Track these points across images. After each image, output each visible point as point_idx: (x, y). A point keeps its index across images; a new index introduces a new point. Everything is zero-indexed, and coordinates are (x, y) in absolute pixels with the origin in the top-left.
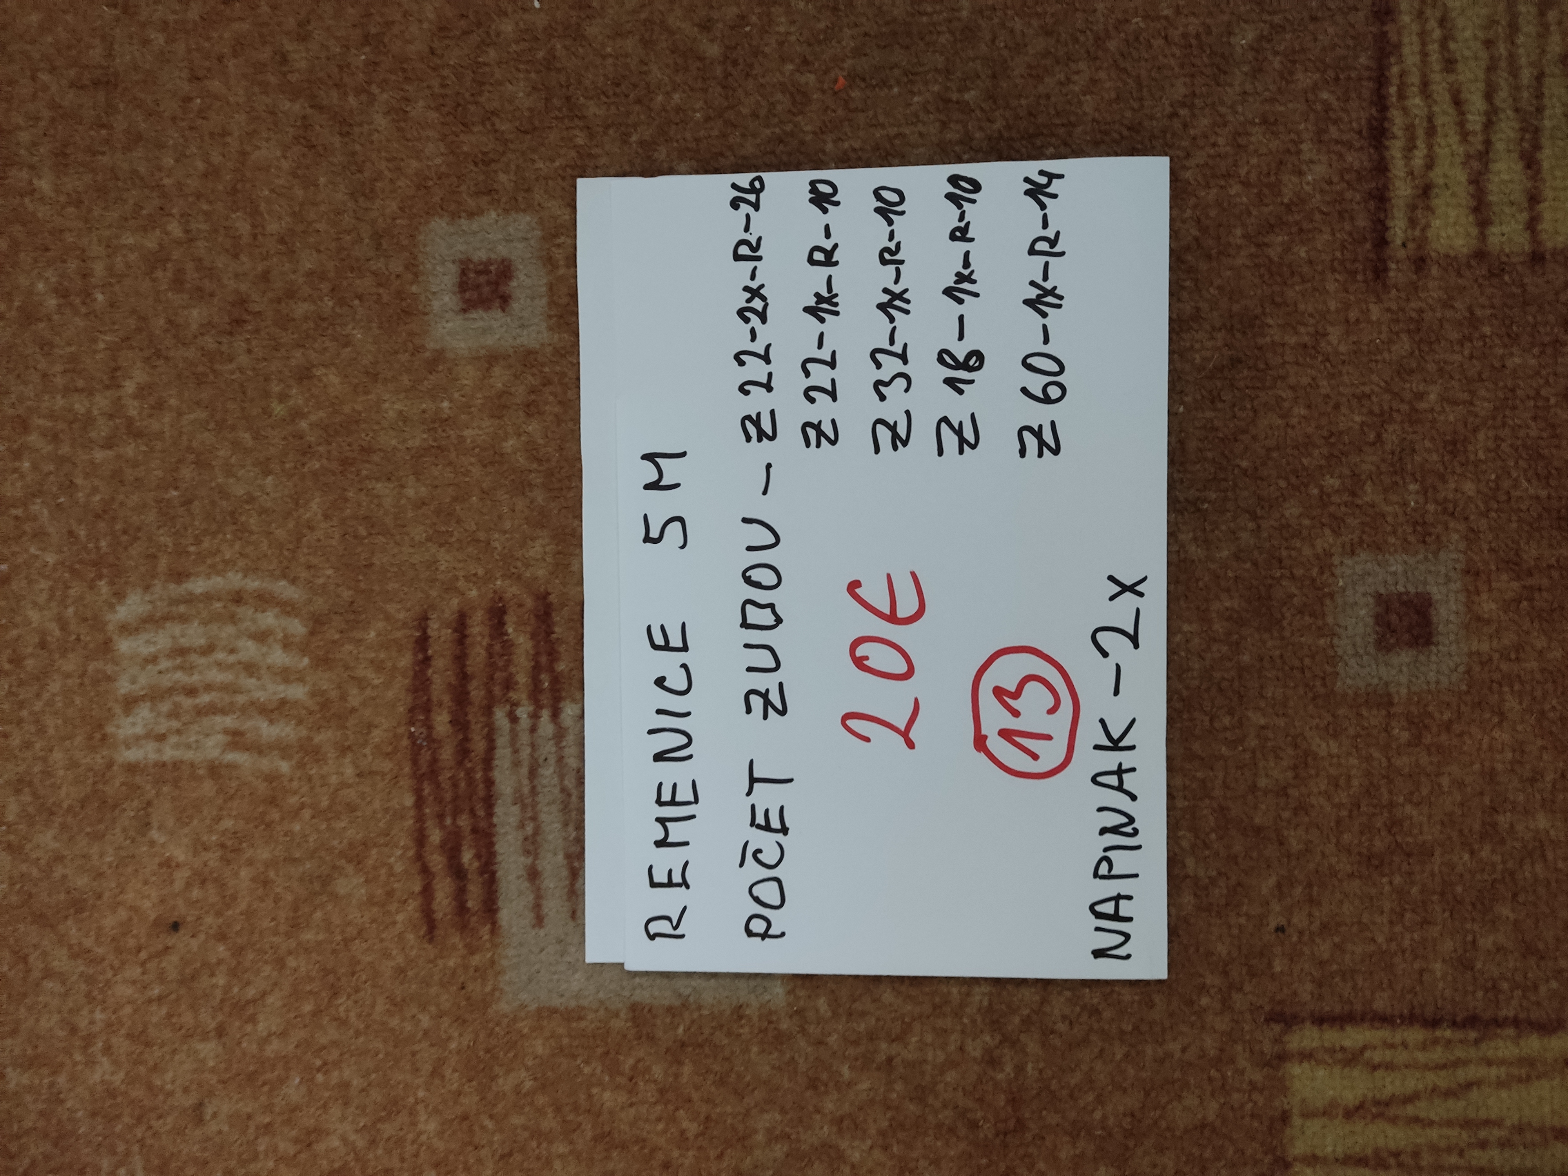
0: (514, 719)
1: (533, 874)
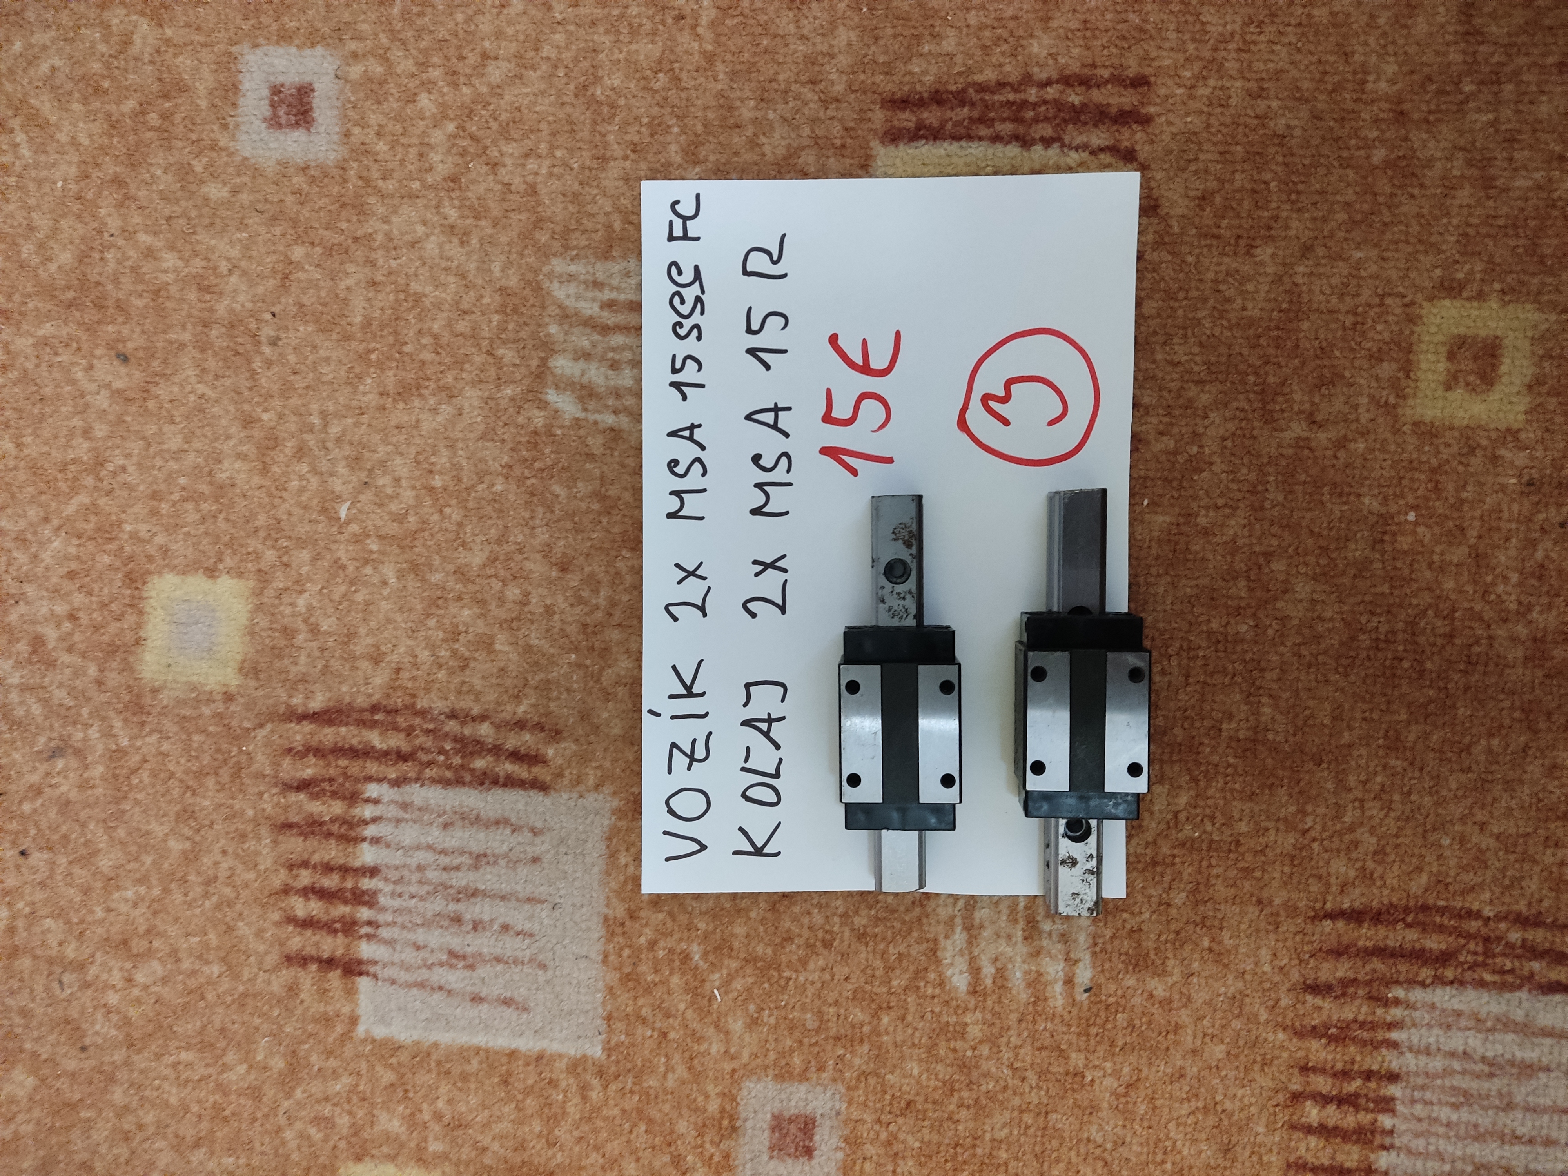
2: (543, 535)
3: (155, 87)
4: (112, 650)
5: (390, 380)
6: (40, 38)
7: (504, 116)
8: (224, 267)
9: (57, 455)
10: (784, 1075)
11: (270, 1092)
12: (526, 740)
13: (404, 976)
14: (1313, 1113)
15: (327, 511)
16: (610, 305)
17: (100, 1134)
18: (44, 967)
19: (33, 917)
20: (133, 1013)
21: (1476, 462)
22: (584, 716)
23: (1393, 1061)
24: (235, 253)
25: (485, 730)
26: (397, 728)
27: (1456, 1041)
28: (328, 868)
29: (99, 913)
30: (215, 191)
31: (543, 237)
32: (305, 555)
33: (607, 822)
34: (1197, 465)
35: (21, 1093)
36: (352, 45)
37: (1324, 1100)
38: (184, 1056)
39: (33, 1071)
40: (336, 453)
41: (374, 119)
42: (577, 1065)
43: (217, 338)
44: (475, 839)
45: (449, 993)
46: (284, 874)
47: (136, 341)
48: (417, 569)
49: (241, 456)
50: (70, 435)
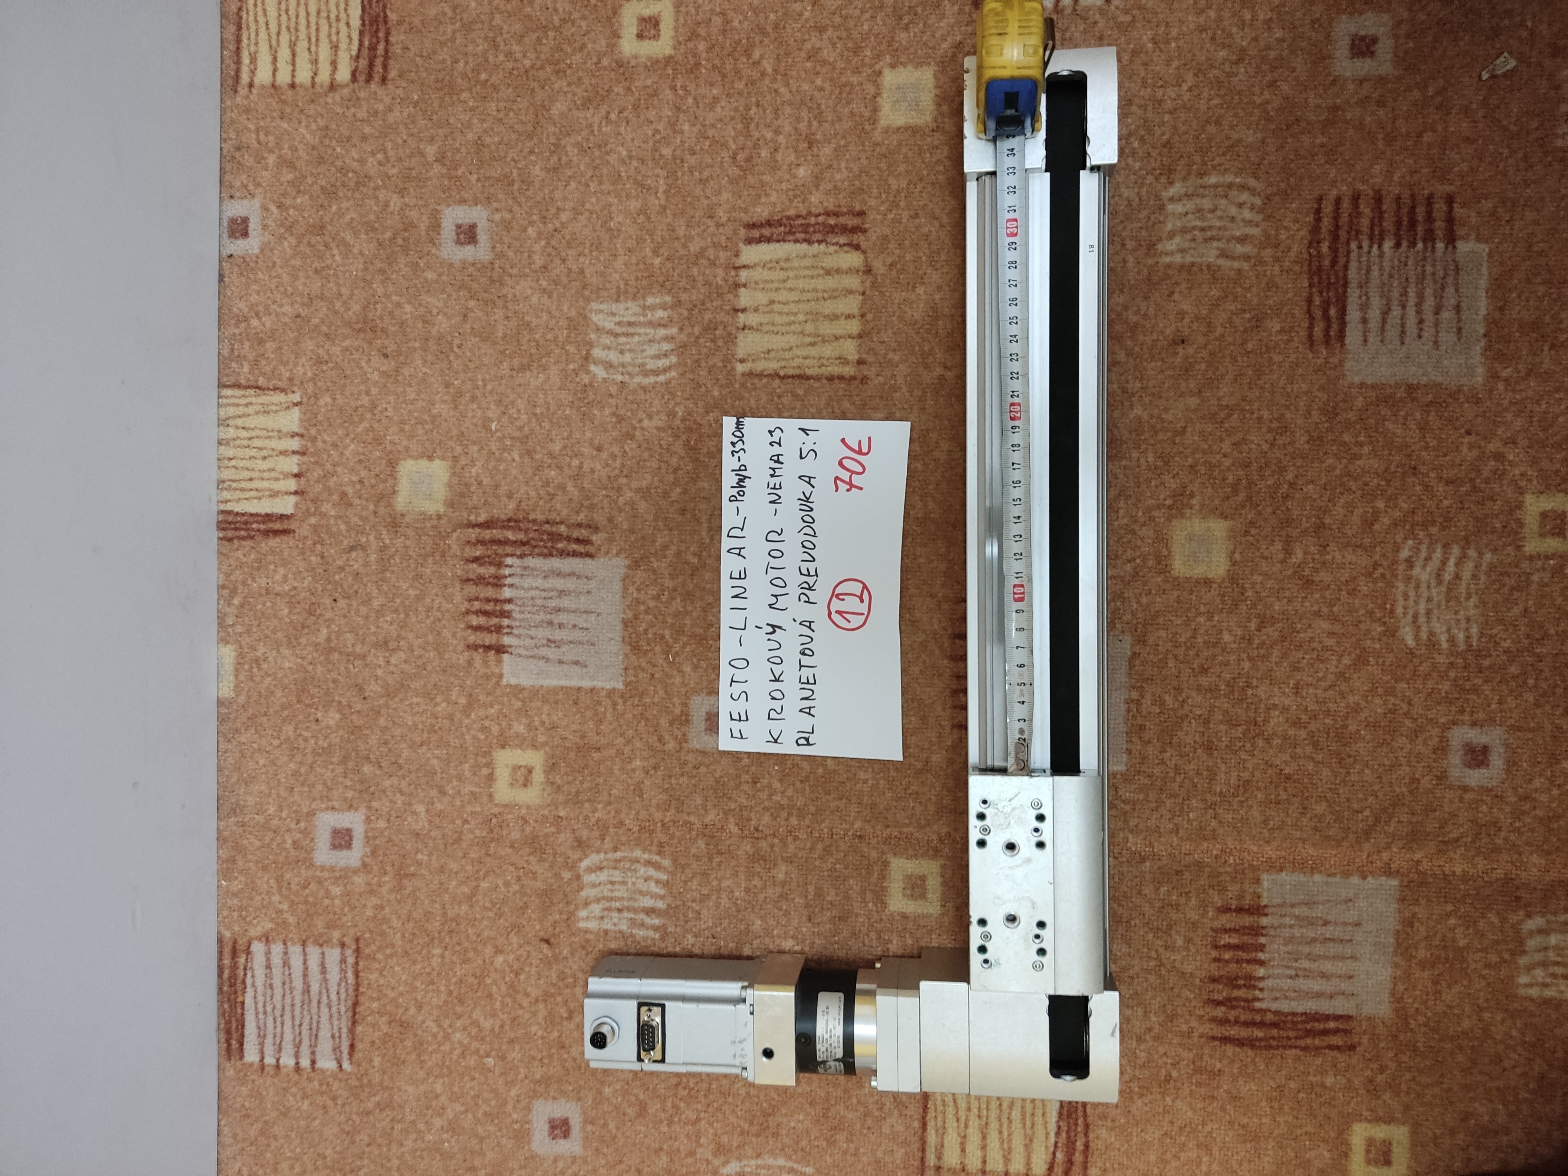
0: (1360, 247)
1: (1364, 321)
2: (589, 434)
3: (401, 227)
4: (382, 496)
5: (516, 363)
6: (345, 205)
7: (568, 237)
8: (435, 311)
9: (353, 404)
10: (711, 692)
11: (458, 715)
12: (583, 533)
13: (524, 652)
15: (486, 428)
16: (619, 324)
17: (373, 740)
18: (345, 658)
19: (339, 633)
20: (390, 679)
22: (610, 520)
24: (440, 304)
25: (563, 529)
26: (520, 530)
28: (488, 600)
29: (373, 629)
30: (430, 275)
31: (587, 293)
32: (476, 448)
33: (623, 571)
34: (895, 389)
35: (332, 723)
36: (495, 205)
38: (415, 700)
39: (339, 711)
40: (490, 399)
41: (506, 240)
42: (611, 693)
43: (432, 345)
44: (559, 583)
45: (547, 660)
46: (466, 604)
47: (392, 348)
48: (529, 453)
49: (444, 402)
50: (359, 393)
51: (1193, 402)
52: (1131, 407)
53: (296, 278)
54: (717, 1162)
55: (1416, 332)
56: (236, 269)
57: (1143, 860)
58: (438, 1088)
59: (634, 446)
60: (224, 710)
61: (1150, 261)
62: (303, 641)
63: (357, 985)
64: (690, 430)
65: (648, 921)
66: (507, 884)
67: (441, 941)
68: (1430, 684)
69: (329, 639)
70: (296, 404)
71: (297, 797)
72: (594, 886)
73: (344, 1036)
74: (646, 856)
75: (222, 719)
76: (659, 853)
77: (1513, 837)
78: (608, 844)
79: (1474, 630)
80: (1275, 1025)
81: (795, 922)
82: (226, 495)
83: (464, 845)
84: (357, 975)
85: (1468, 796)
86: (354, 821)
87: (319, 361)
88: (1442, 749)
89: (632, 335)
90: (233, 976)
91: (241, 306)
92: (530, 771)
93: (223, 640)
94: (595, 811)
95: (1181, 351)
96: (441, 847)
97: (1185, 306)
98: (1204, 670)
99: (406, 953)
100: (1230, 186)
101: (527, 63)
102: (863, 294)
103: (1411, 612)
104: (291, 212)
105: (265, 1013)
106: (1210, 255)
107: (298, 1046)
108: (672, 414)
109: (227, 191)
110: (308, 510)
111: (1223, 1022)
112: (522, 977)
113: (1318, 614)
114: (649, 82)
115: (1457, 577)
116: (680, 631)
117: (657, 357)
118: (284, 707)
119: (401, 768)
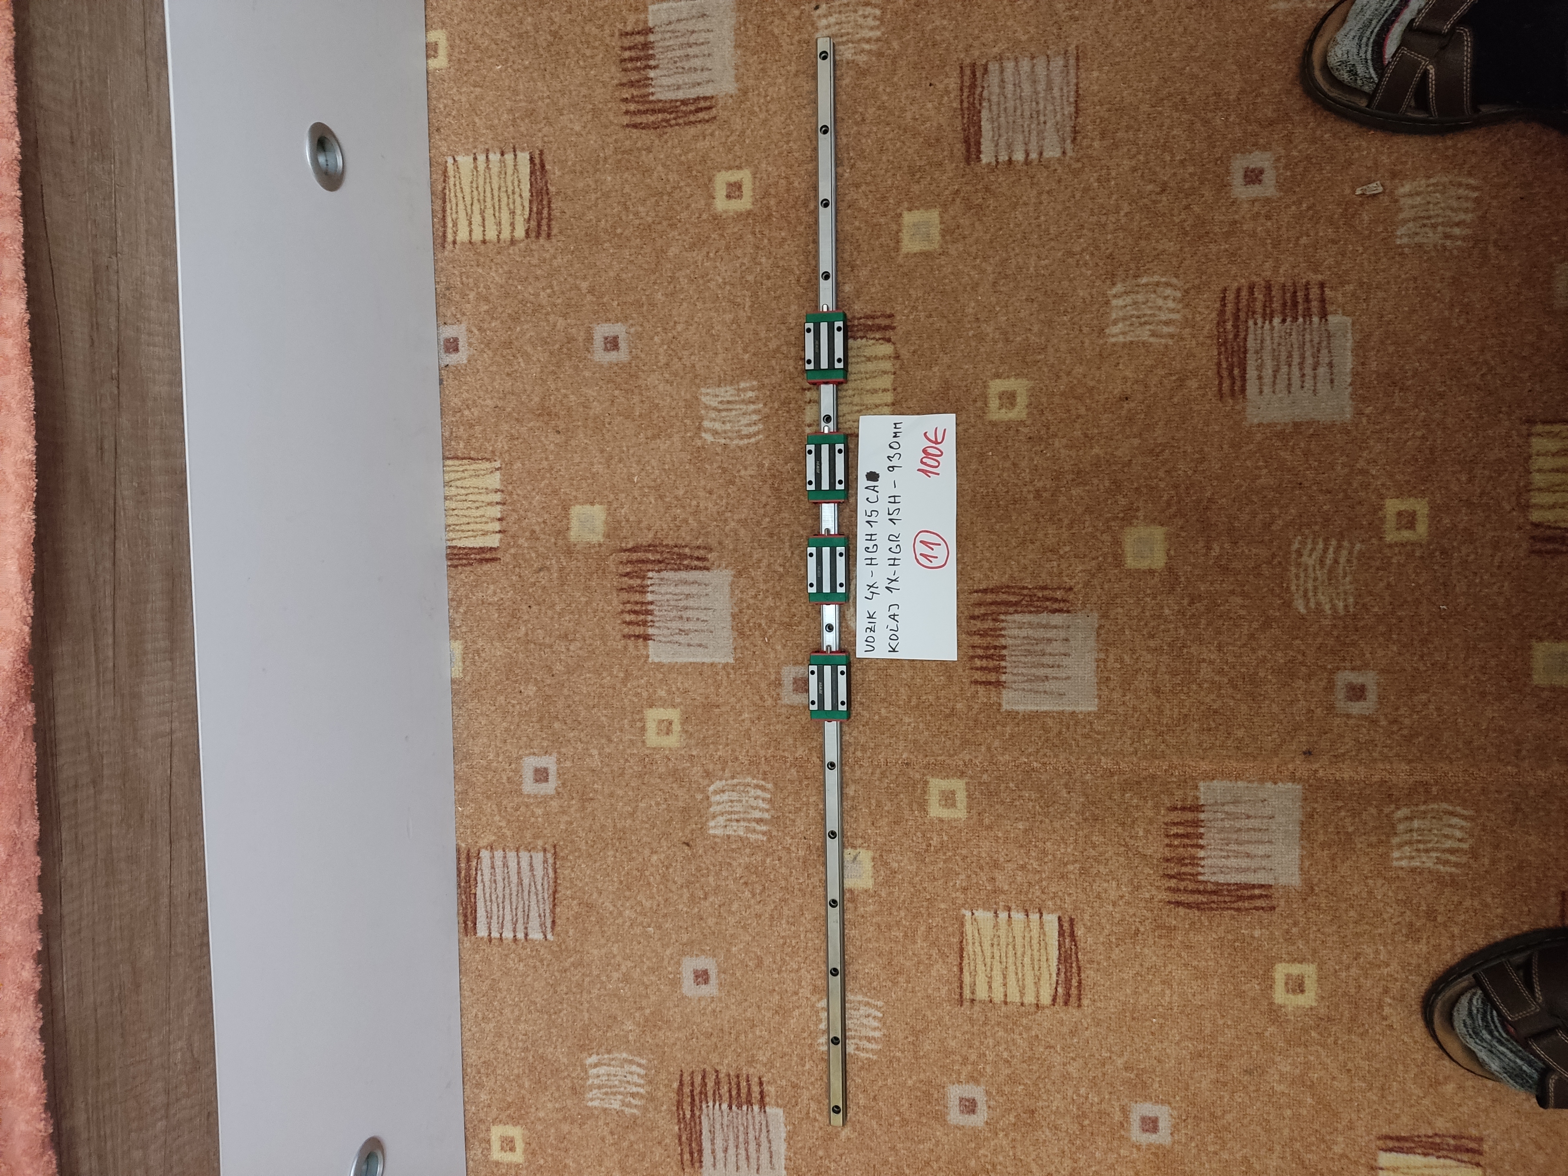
0: (1256, 324)
1: (1260, 378)
2: (703, 483)
3: (565, 340)
4: (559, 532)
5: (649, 434)
6: (525, 326)
7: (683, 342)
9: (537, 467)
10: (796, 663)
11: (618, 686)
12: (701, 553)
13: (664, 639)
14: (978, 663)
15: (630, 480)
16: (721, 402)
17: (560, 704)
18: (538, 647)
19: (533, 630)
20: (569, 661)
21: (1012, 433)
22: (720, 543)
23: (1003, 641)
24: (595, 394)
25: (687, 550)
26: (657, 552)
27: (1024, 633)
28: (637, 603)
29: (557, 626)
30: (587, 374)
31: (697, 381)
32: (623, 495)
33: (730, 579)
35: (531, 694)
36: (631, 322)
37: (981, 657)
38: (588, 675)
39: (536, 685)
40: (632, 459)
41: (640, 346)
42: (725, 666)
43: (590, 423)
44: (686, 589)
45: (680, 644)
46: (621, 606)
47: (562, 426)
48: (661, 497)
49: (600, 463)
50: (541, 460)
51: (1136, 442)
52: (1092, 448)
53: (494, 380)
54: (814, 999)
55: (1299, 383)
56: (451, 375)
57: (1112, 774)
58: (615, 950)
59: (735, 489)
60: (455, 687)
61: (1101, 342)
62: (509, 636)
63: (556, 878)
64: (774, 476)
65: (758, 828)
66: (658, 804)
67: (613, 845)
68: (1319, 640)
69: (527, 634)
70: (497, 469)
71: (509, 747)
72: (719, 803)
73: (547, 915)
74: (755, 781)
75: (455, 693)
76: (764, 779)
77: (1385, 750)
78: (727, 774)
79: (1351, 600)
80: (1214, 892)
81: (863, 826)
82: (452, 535)
83: (627, 777)
84: (555, 872)
85: (1351, 722)
86: (549, 762)
87: (512, 438)
88: (1330, 687)
89: (731, 410)
90: (468, 875)
91: (456, 401)
92: (670, 723)
93: (454, 638)
94: (717, 750)
95: (1125, 405)
96: (611, 779)
97: (1128, 373)
98: (1152, 636)
99: (590, 855)
100: (1158, 284)
101: (650, 219)
102: (895, 373)
103: (1302, 588)
104: (488, 332)
105: (491, 901)
106: (1144, 334)
107: (515, 924)
108: (760, 466)
109: (442, 320)
110: (509, 544)
111: (1176, 890)
112: (671, 870)
113: (1233, 592)
114: (736, 230)
115: (1336, 561)
116: (772, 621)
117: (750, 425)
118: (497, 684)
119: (580, 723)
